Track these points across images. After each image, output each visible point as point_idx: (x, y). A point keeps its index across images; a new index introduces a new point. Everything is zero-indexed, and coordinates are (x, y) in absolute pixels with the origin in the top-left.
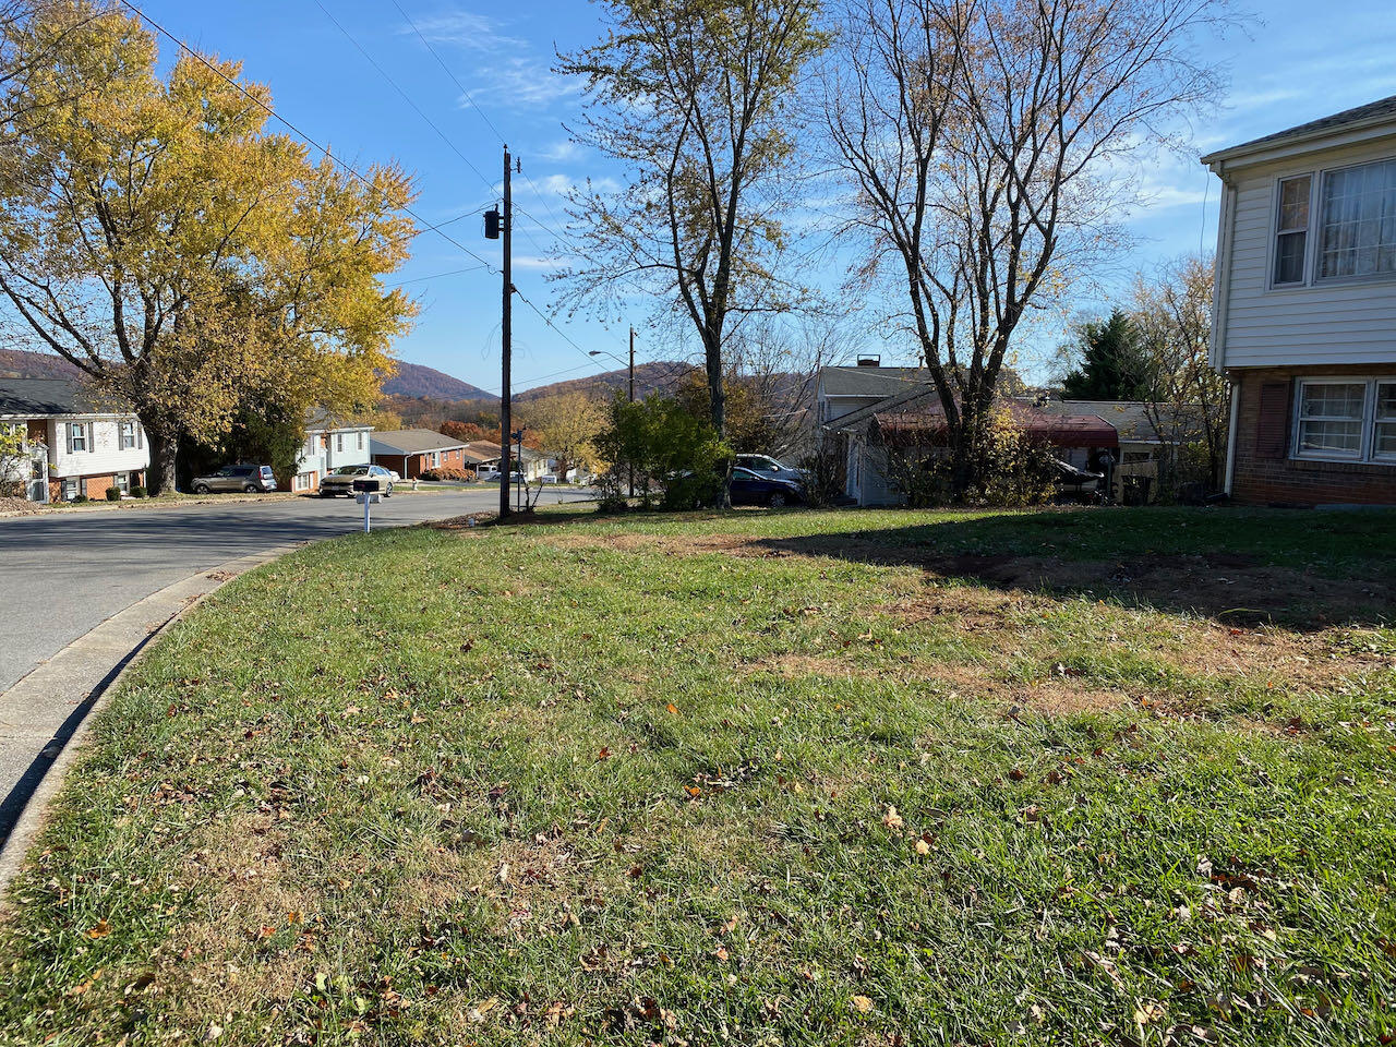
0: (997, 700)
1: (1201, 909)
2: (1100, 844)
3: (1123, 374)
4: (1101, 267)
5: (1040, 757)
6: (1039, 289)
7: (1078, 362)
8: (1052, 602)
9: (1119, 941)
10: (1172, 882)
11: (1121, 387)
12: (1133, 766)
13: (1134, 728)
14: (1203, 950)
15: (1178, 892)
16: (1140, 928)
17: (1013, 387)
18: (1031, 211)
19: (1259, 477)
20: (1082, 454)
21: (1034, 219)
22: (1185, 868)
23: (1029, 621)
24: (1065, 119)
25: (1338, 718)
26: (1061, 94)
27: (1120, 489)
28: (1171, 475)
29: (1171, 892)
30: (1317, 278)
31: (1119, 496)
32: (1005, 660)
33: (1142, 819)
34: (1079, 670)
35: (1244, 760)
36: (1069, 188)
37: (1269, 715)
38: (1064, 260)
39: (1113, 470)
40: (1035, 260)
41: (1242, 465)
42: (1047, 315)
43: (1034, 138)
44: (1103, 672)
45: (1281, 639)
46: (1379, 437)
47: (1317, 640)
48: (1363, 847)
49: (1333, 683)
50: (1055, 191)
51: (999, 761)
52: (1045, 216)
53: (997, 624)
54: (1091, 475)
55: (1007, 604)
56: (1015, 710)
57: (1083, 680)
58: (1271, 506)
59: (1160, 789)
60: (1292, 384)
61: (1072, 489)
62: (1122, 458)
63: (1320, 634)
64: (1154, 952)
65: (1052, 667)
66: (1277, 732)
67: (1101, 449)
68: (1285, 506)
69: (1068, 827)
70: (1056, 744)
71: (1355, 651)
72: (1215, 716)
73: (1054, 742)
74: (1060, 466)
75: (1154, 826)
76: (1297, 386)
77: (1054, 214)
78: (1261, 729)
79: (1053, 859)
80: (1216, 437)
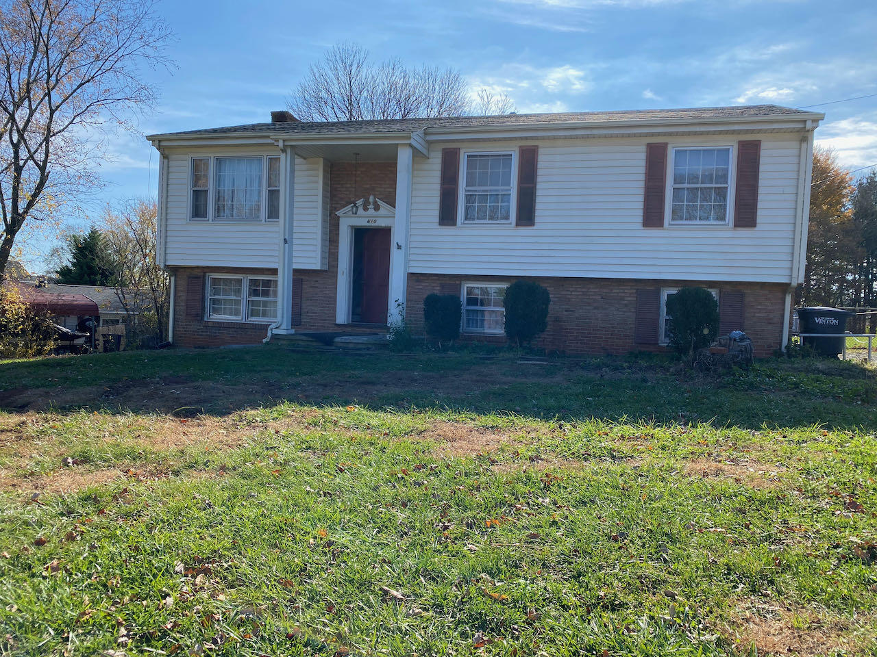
0: (20, 491)
1: (179, 595)
2: (108, 573)
3: (100, 268)
4: (82, 196)
5: (58, 524)
6: (37, 206)
7: (67, 259)
8: (60, 417)
9: (128, 636)
10: (160, 584)
11: (98, 277)
12: (126, 516)
13: (125, 490)
14: (183, 621)
15: (164, 589)
16: (141, 621)
17: (19, 272)
18: (29, 151)
19: (188, 331)
20: (73, 320)
21: (31, 157)
22: (168, 572)
23: (42, 432)
24: (52, 93)
25: (245, 462)
26: (49, 76)
27: (101, 343)
28: (134, 332)
29: (160, 591)
30: (215, 218)
31: (101, 348)
32: (25, 462)
33: (137, 548)
34: (84, 459)
35: (196, 495)
36: (56, 141)
37: (207, 467)
38: (55, 189)
39: (96, 331)
40: (33, 186)
41: (178, 324)
42: (44, 224)
43: (30, 101)
44: (101, 458)
45: (210, 422)
46: (250, 308)
47: (229, 420)
48: (265, 530)
49: (240, 442)
50: (47, 140)
51: (25, 535)
52: (40, 156)
53: (17, 437)
54: (80, 334)
55: (24, 423)
56: (36, 495)
57: (87, 466)
58: (196, 348)
59: (147, 526)
60: (204, 276)
61: (67, 343)
62: (101, 324)
63: (231, 416)
64: (151, 634)
65: (63, 461)
66: (213, 475)
67: (87, 317)
68: (203, 348)
69: (84, 569)
70: (70, 513)
71: (249, 423)
72: (176, 473)
73: (70, 512)
74: (58, 328)
75: (145, 551)
76: (207, 278)
77: (47, 156)
78: (204, 475)
79: (74, 594)
80: (161, 310)
